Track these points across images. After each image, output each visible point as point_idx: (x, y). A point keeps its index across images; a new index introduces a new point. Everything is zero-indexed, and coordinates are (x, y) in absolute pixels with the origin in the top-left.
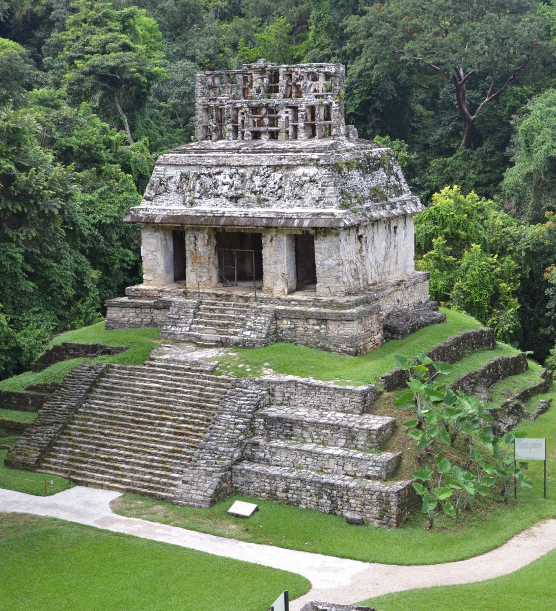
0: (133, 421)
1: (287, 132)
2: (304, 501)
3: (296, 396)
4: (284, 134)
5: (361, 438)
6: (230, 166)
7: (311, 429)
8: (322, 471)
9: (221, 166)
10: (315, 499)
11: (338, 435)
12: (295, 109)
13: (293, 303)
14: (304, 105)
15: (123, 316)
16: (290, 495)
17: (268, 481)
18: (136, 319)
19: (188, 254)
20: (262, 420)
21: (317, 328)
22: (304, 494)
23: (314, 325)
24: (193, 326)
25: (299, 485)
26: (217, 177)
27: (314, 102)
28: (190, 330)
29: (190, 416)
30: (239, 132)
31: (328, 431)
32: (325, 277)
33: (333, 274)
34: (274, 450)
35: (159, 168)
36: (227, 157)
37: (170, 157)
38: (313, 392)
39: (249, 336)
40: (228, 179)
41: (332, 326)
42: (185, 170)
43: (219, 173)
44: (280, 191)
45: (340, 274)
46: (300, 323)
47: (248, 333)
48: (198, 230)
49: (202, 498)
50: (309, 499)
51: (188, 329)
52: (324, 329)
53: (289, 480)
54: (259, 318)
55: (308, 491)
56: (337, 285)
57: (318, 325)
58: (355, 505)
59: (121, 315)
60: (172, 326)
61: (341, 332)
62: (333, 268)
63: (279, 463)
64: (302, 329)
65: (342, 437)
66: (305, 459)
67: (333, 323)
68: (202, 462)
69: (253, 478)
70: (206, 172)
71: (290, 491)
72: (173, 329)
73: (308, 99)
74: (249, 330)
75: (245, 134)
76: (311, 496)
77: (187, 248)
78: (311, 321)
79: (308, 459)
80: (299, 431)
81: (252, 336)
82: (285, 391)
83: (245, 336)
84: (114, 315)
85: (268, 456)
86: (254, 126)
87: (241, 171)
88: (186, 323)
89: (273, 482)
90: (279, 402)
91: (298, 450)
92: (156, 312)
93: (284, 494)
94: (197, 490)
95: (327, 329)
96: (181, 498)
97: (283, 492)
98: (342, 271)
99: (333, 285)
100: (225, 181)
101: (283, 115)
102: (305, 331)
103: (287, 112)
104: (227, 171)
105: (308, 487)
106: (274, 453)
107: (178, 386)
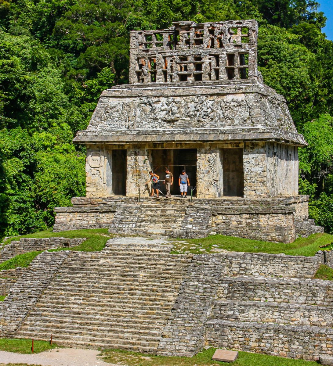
0: (102, 292)
1: (210, 75)
2: (276, 348)
3: (252, 266)
4: (207, 76)
5: (320, 295)
6: (167, 97)
7: (273, 289)
8: (288, 323)
9: (159, 97)
10: (287, 346)
11: (298, 294)
12: (217, 57)
13: (226, 202)
14: (224, 52)
15: (71, 220)
16: (262, 345)
17: (241, 333)
18: (83, 222)
19: (129, 169)
20: (227, 285)
21: (249, 221)
22: (276, 342)
23: (246, 218)
24: (139, 224)
25: (272, 335)
26: (155, 105)
27: (233, 50)
28: (136, 226)
29: (158, 286)
30: (168, 76)
31: (289, 291)
32: (252, 181)
33: (259, 179)
34: (243, 308)
35: (103, 100)
36: (164, 89)
37: (113, 91)
38: (268, 262)
39: (192, 229)
40: (165, 107)
41: (262, 218)
42: (127, 100)
43: (158, 102)
44: (212, 114)
45: (265, 179)
46: (234, 218)
47: (190, 226)
48: (139, 148)
49: (185, 348)
50: (281, 346)
51: (134, 225)
52: (256, 221)
53: (262, 331)
54: (198, 214)
55: (280, 339)
56: (262, 188)
57: (250, 218)
58: (326, 349)
59: (69, 219)
60: (119, 224)
61: (270, 223)
62: (260, 174)
63: (247, 319)
64: (235, 223)
65: (303, 294)
66: (273, 314)
67: (263, 216)
68: (178, 319)
69: (228, 331)
70: (146, 101)
71: (263, 341)
72: (120, 226)
73: (229, 48)
74: (190, 224)
75: (173, 77)
76: (283, 343)
77: (128, 163)
78: (244, 216)
79: (275, 313)
80: (262, 292)
81: (194, 228)
82: (242, 262)
83: (187, 228)
84: (62, 219)
85: (237, 314)
86: (181, 70)
87: (178, 99)
88: (132, 221)
89: (246, 333)
90: (235, 273)
91: (266, 306)
92: (101, 215)
93: (257, 344)
94: (180, 342)
95: (258, 221)
96: (165, 349)
97: (256, 342)
98: (266, 177)
99: (259, 188)
100: (163, 108)
101: (206, 61)
102: (238, 224)
103: (210, 59)
104: (164, 100)
105: (281, 336)
106: (243, 311)
107: (142, 263)
